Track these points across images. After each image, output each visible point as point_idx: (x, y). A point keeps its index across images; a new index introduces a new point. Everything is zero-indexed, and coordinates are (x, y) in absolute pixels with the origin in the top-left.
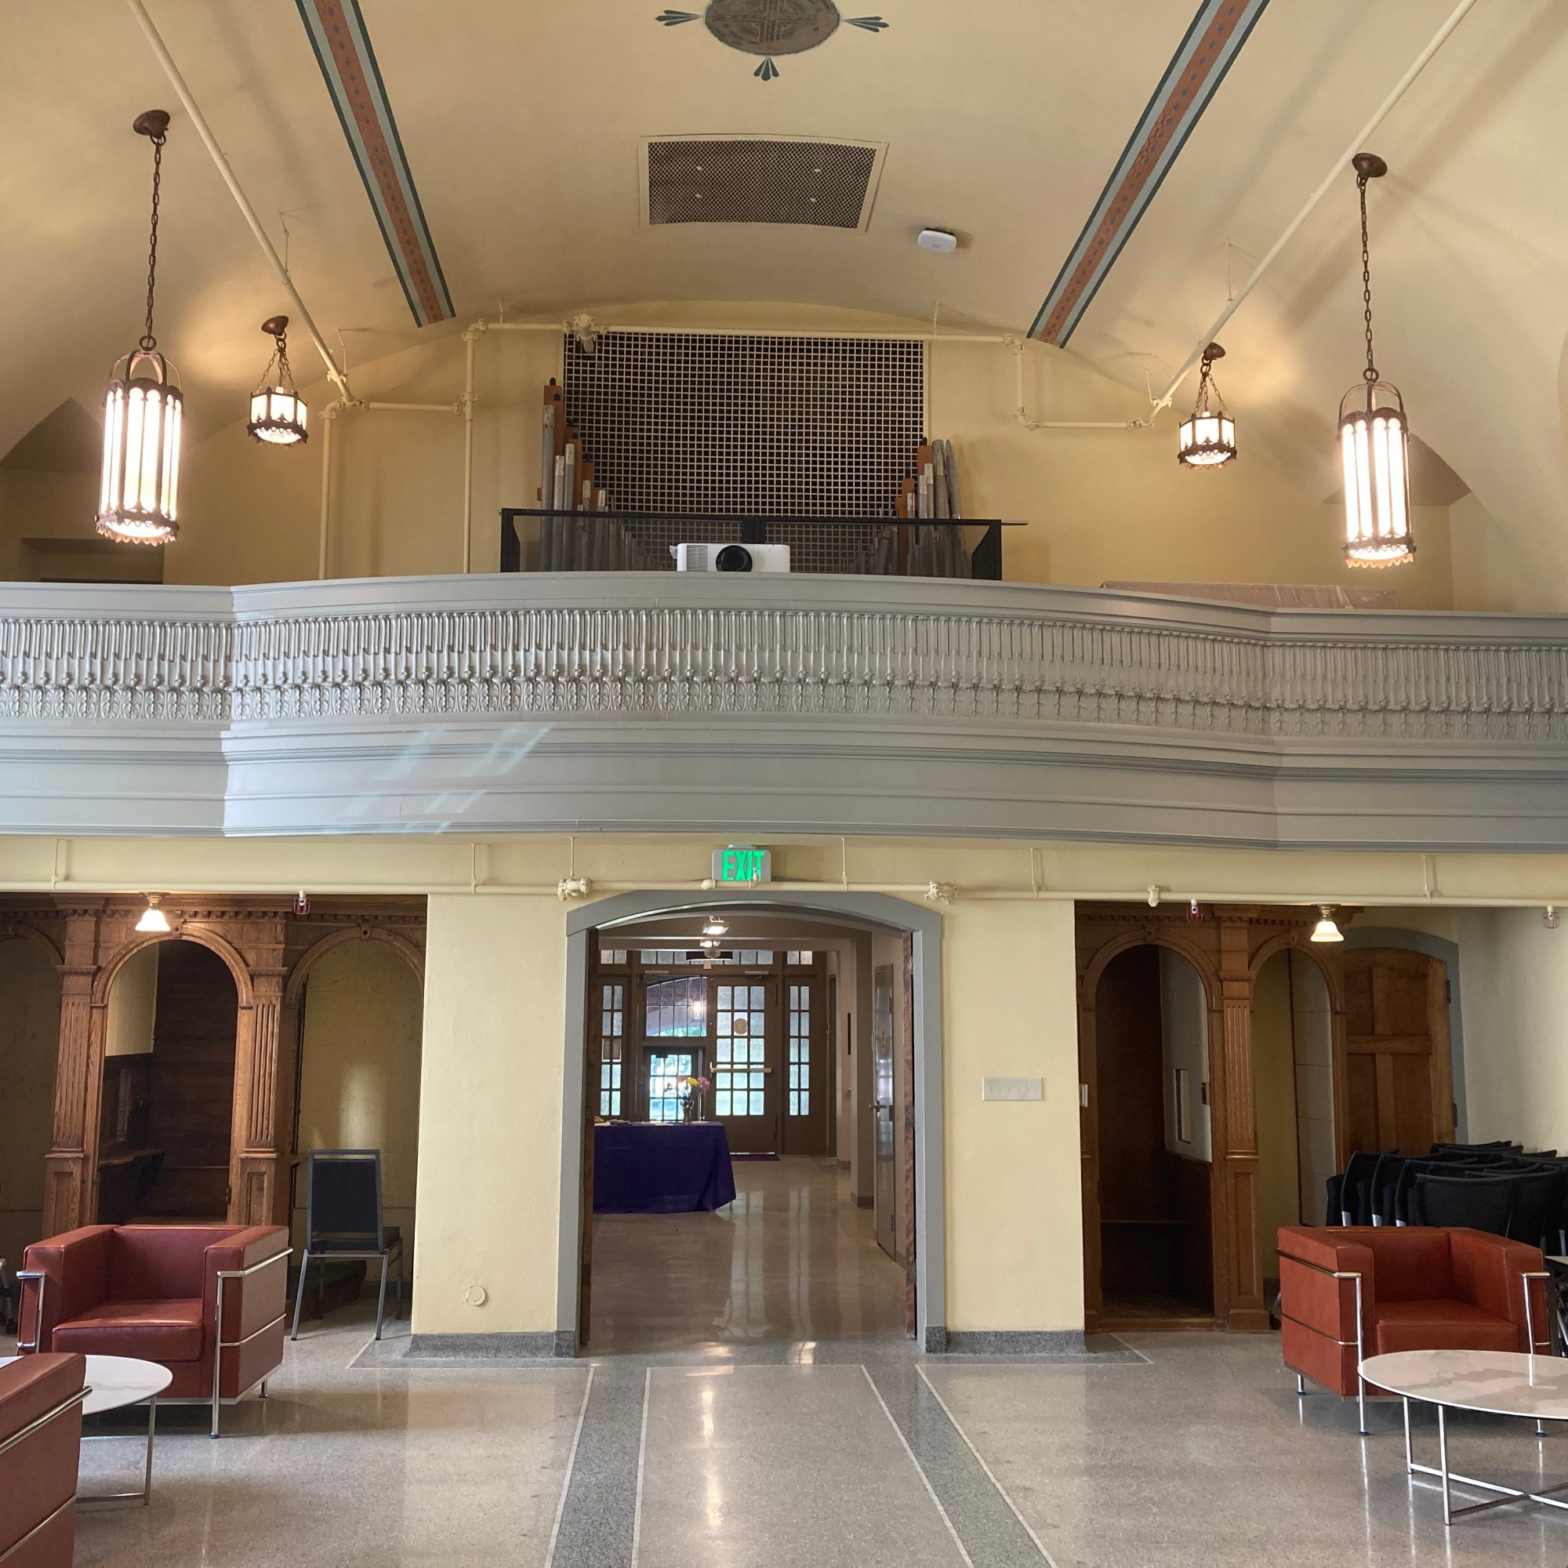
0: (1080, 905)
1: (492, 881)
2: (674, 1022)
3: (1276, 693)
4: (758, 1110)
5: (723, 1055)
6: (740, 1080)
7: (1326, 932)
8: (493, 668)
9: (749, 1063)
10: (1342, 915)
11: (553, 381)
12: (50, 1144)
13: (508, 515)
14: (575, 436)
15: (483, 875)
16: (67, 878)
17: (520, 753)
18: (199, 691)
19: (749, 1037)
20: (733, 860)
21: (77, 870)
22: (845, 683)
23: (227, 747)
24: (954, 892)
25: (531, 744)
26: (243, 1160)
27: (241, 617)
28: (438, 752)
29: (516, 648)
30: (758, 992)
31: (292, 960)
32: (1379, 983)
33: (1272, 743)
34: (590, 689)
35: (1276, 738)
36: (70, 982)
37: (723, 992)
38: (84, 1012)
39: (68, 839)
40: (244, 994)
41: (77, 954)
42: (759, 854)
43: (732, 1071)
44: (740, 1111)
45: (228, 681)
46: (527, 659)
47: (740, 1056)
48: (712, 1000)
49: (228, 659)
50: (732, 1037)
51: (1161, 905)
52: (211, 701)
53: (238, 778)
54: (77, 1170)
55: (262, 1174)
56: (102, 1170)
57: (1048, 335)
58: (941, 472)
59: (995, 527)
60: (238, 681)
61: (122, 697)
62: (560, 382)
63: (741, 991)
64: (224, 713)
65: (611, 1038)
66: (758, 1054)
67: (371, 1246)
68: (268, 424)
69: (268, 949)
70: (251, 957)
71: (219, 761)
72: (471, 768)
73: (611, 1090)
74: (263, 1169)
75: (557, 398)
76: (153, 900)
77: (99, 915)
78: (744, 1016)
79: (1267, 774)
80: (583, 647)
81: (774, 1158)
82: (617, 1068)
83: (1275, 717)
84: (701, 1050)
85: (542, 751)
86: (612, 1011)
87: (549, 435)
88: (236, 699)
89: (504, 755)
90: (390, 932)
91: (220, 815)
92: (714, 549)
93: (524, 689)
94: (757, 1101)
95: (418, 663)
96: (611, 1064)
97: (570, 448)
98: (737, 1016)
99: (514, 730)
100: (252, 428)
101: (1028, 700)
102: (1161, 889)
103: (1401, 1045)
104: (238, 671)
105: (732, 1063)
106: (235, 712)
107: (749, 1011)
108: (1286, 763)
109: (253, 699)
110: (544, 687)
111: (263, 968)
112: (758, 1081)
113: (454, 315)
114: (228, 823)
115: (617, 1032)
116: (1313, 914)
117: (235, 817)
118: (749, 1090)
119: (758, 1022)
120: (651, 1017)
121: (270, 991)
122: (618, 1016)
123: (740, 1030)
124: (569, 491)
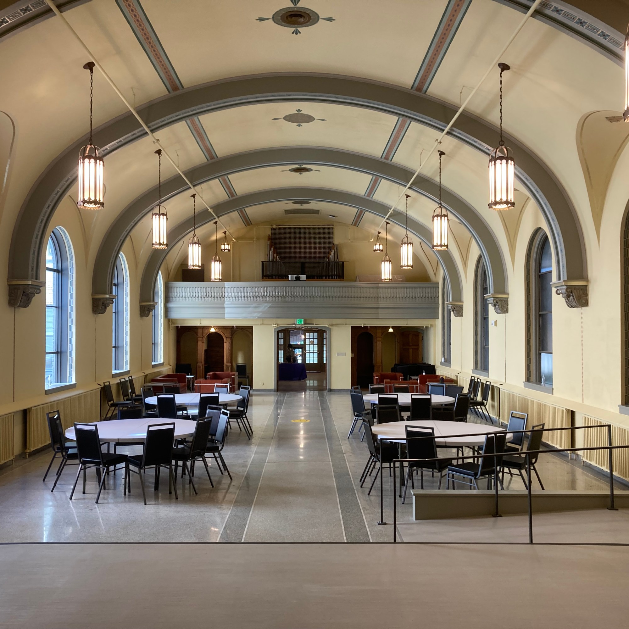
0: (352, 327)
1: (263, 324)
2: (297, 340)
3: (380, 295)
4: (316, 362)
5: (307, 349)
6: (312, 355)
7: (391, 330)
8: (263, 295)
9: (314, 351)
10: (393, 328)
11: (269, 235)
12: (197, 363)
13: (262, 262)
14: (273, 245)
15: (261, 323)
16: (200, 324)
17: (267, 308)
18: (220, 297)
19: (314, 345)
20: (298, 321)
21: (202, 322)
22: (313, 297)
23: (225, 306)
24: (332, 325)
25: (269, 306)
26: (226, 365)
27: (226, 286)
28: (256, 307)
29: (266, 292)
30: (316, 334)
31: (232, 335)
32: (410, 337)
33: (378, 303)
34: (277, 298)
35: (380, 302)
36: (199, 338)
37: (307, 334)
38: (201, 343)
39: (200, 319)
40: (225, 340)
41: (200, 334)
42: (303, 320)
43: (310, 353)
44: (312, 362)
45: (224, 296)
46: (268, 294)
47: (312, 349)
48: (305, 335)
49: (224, 293)
50: (310, 345)
51: (364, 326)
52: (222, 299)
53: (227, 310)
54: (201, 366)
55: (229, 367)
56: (205, 367)
57: (355, 225)
58: (336, 251)
59: (343, 262)
60: (226, 296)
61: (209, 298)
62: (270, 235)
63: (312, 334)
64: (224, 300)
65: (281, 345)
66: (316, 349)
67: (245, 378)
68: (225, 250)
69: (228, 334)
70: (226, 335)
71: (224, 308)
72: (260, 310)
73: (281, 357)
74: (229, 366)
75: (270, 239)
76: (212, 327)
77: (203, 328)
78: (313, 340)
79: (378, 308)
80: (276, 292)
81: (320, 373)
82: (282, 352)
83: (379, 299)
84: (303, 347)
85: (269, 307)
86: (281, 339)
87: (269, 246)
88: (226, 299)
89: (264, 308)
90: (246, 330)
91: (224, 316)
92: (295, 276)
93: (268, 298)
94: (316, 359)
95: (252, 294)
96: (281, 351)
97: (272, 248)
98: (311, 340)
99: (266, 304)
100: (222, 250)
101: (340, 299)
102: (364, 324)
103: (414, 347)
104: (226, 295)
105: (310, 351)
106: (226, 300)
107: (314, 339)
108: (380, 306)
109: (228, 299)
110: (270, 298)
111: (227, 336)
112: (316, 355)
113: (252, 224)
114: (226, 317)
115: (282, 344)
116: (389, 328)
117: (226, 316)
118: (314, 357)
119: (316, 341)
120: (291, 339)
121: (229, 340)
122: (282, 340)
123: (312, 343)
124: (272, 257)
